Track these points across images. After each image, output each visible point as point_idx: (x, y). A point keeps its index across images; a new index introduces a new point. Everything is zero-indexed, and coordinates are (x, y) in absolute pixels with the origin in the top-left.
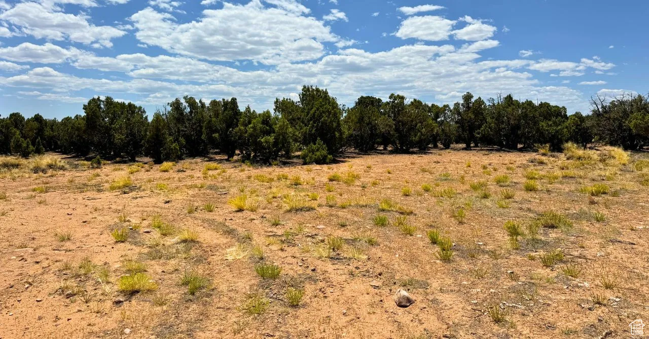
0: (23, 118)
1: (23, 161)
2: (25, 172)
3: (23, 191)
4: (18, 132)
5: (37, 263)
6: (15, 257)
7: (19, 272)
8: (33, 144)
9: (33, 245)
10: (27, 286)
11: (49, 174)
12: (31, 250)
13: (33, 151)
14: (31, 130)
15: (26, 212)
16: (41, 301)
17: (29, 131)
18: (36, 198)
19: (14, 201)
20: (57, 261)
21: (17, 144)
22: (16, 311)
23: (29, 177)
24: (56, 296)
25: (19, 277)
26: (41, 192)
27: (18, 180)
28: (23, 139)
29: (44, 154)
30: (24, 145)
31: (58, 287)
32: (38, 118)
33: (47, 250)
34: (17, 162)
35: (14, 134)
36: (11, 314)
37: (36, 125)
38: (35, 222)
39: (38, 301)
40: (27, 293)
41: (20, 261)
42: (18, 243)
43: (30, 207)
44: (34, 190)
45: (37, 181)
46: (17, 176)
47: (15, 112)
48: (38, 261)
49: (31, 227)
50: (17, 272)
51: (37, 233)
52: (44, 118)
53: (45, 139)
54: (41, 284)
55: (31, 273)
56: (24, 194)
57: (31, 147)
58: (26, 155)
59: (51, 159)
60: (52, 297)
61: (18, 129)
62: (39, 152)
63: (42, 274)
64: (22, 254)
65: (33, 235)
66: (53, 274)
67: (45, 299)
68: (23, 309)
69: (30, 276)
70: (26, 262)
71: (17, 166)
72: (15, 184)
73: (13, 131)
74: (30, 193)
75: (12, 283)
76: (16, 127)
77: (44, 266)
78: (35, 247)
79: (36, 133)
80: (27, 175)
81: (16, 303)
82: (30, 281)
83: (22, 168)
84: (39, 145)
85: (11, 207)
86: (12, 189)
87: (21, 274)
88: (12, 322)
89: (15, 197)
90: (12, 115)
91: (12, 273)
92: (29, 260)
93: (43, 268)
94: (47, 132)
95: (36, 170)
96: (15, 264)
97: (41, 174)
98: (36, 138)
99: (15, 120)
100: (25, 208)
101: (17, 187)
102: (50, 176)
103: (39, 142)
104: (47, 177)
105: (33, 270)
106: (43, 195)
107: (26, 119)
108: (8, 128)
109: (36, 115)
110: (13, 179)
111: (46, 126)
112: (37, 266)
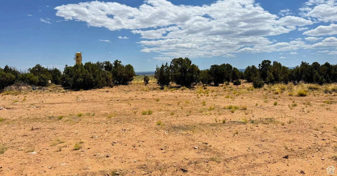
0: (319, 65)
1: (320, 87)
2: (320, 92)
3: (319, 102)
4: (317, 72)
5: (324, 140)
6: (312, 134)
7: (314, 142)
8: (325, 78)
9: (322, 130)
10: (317, 150)
11: (333, 94)
12: (320, 133)
13: (325, 81)
14: (324, 71)
15: (320, 113)
16: (324, 160)
17: (323, 71)
18: (325, 106)
19: (314, 106)
20: (334, 142)
21: (316, 78)
22: (311, 161)
23: (322, 95)
24: (332, 160)
25: (314, 145)
26: (328, 103)
27: (317, 96)
28: (320, 75)
29: (331, 84)
30: (320, 78)
31: (333, 156)
32: (327, 64)
33: (329, 134)
34: (316, 87)
35: (315, 73)
36: (309, 161)
37: (326, 68)
38: (323, 119)
39: (322, 160)
40: (317, 154)
41: (314, 136)
42: (314, 128)
43: (322, 110)
44: (324, 102)
45: (326, 98)
46: (316, 94)
47: (315, 62)
48: (324, 139)
49: (321, 121)
50: (313, 142)
51: (324, 125)
52: (331, 64)
53: (331, 76)
54: (324, 151)
55: (320, 144)
56: (319, 104)
57: (324, 80)
58: (321, 84)
59: (334, 87)
60: (330, 160)
61: (317, 70)
62: (328, 82)
63: (326, 146)
64: (316, 134)
65: (322, 125)
66: (332, 148)
67: (326, 160)
68: (315, 161)
69: (319, 145)
70: (317, 138)
71: (317, 89)
72: (315, 98)
73: (314, 71)
74: (322, 103)
75: (310, 147)
76: (316, 69)
77: (327, 142)
78: (323, 131)
79: (326, 72)
80: (321, 94)
81: (311, 157)
82: (319, 148)
83: (319, 90)
84: (328, 78)
85: (312, 109)
86: (313, 100)
87: (315, 143)
88: (309, 165)
89: (314, 104)
90: (314, 63)
91: (310, 142)
92: (320, 137)
93: (326, 143)
94: (333, 72)
95: (326, 92)
96: (312, 137)
97: (328, 94)
98: (326, 75)
99: (316, 66)
100: (319, 111)
101: (316, 99)
102: (333, 96)
103: (328, 77)
104: (332, 96)
105: (321, 143)
106: (329, 105)
107: (321, 65)
108: (312, 70)
109: (326, 63)
110: (314, 96)
111: (332, 68)
112: (323, 141)
